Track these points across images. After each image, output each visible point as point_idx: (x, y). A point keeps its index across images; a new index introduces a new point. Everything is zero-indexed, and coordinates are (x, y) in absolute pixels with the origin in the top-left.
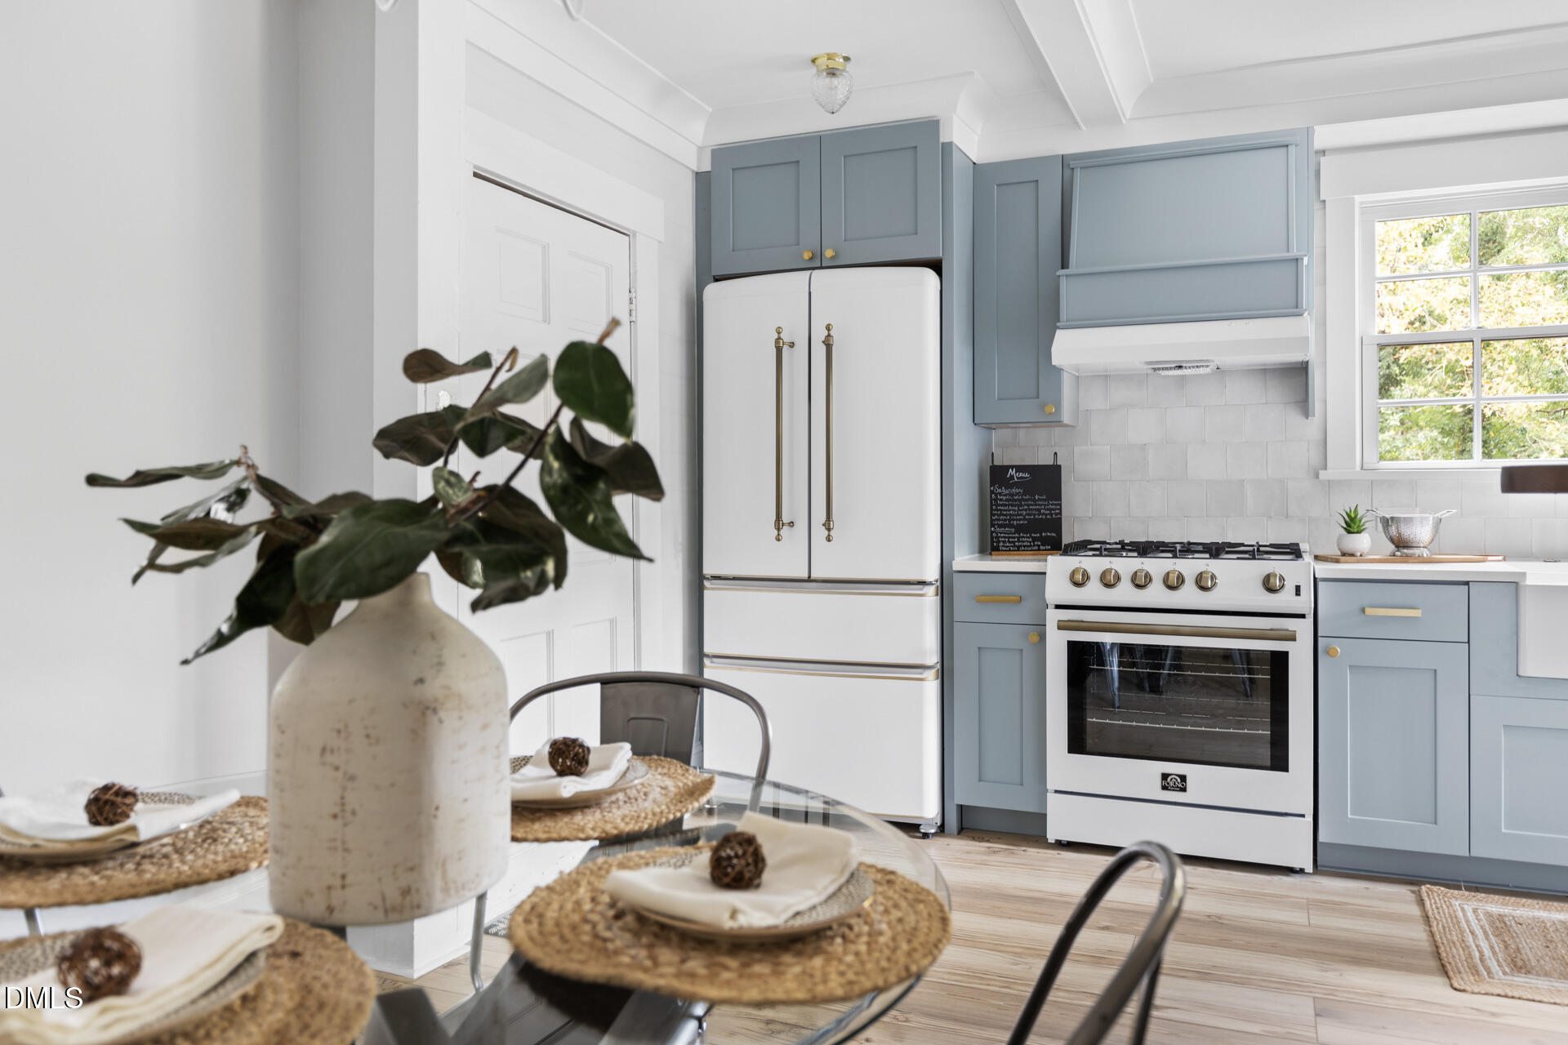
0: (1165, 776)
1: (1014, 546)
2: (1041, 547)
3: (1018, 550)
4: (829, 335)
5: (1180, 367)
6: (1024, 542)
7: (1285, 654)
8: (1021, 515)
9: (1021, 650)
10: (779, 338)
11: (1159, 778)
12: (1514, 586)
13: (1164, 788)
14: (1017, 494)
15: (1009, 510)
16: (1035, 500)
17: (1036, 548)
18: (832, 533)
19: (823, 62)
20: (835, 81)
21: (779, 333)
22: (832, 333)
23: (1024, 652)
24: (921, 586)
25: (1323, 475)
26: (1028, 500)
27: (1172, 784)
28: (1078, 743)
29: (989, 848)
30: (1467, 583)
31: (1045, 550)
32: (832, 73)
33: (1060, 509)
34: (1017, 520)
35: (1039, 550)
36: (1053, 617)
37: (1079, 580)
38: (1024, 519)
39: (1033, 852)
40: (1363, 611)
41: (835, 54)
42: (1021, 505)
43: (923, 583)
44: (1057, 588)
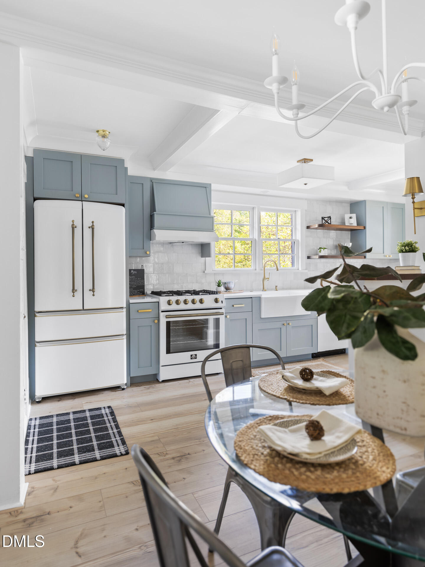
0: (192, 356)
1: (133, 294)
2: (140, 294)
3: (134, 295)
4: (93, 225)
5: (183, 243)
6: (135, 293)
7: (219, 318)
8: (135, 284)
9: (151, 326)
10: (73, 224)
11: (190, 356)
12: (259, 298)
13: (191, 359)
14: (134, 278)
15: (132, 283)
16: (138, 280)
17: (138, 294)
18: (95, 293)
19: (101, 132)
20: (105, 140)
21: (73, 222)
22: (94, 224)
23: (152, 326)
24: (122, 309)
25: (206, 272)
26: (136, 280)
27: (193, 357)
28: (168, 351)
29: (145, 388)
30: (251, 298)
31: (141, 295)
32: (104, 136)
33: (144, 282)
34: (134, 286)
35: (139, 295)
36: (162, 315)
37: (169, 303)
38: (135, 286)
39: (158, 385)
40: (233, 306)
41: (106, 131)
42: (135, 281)
43: (122, 308)
44: (164, 306)
